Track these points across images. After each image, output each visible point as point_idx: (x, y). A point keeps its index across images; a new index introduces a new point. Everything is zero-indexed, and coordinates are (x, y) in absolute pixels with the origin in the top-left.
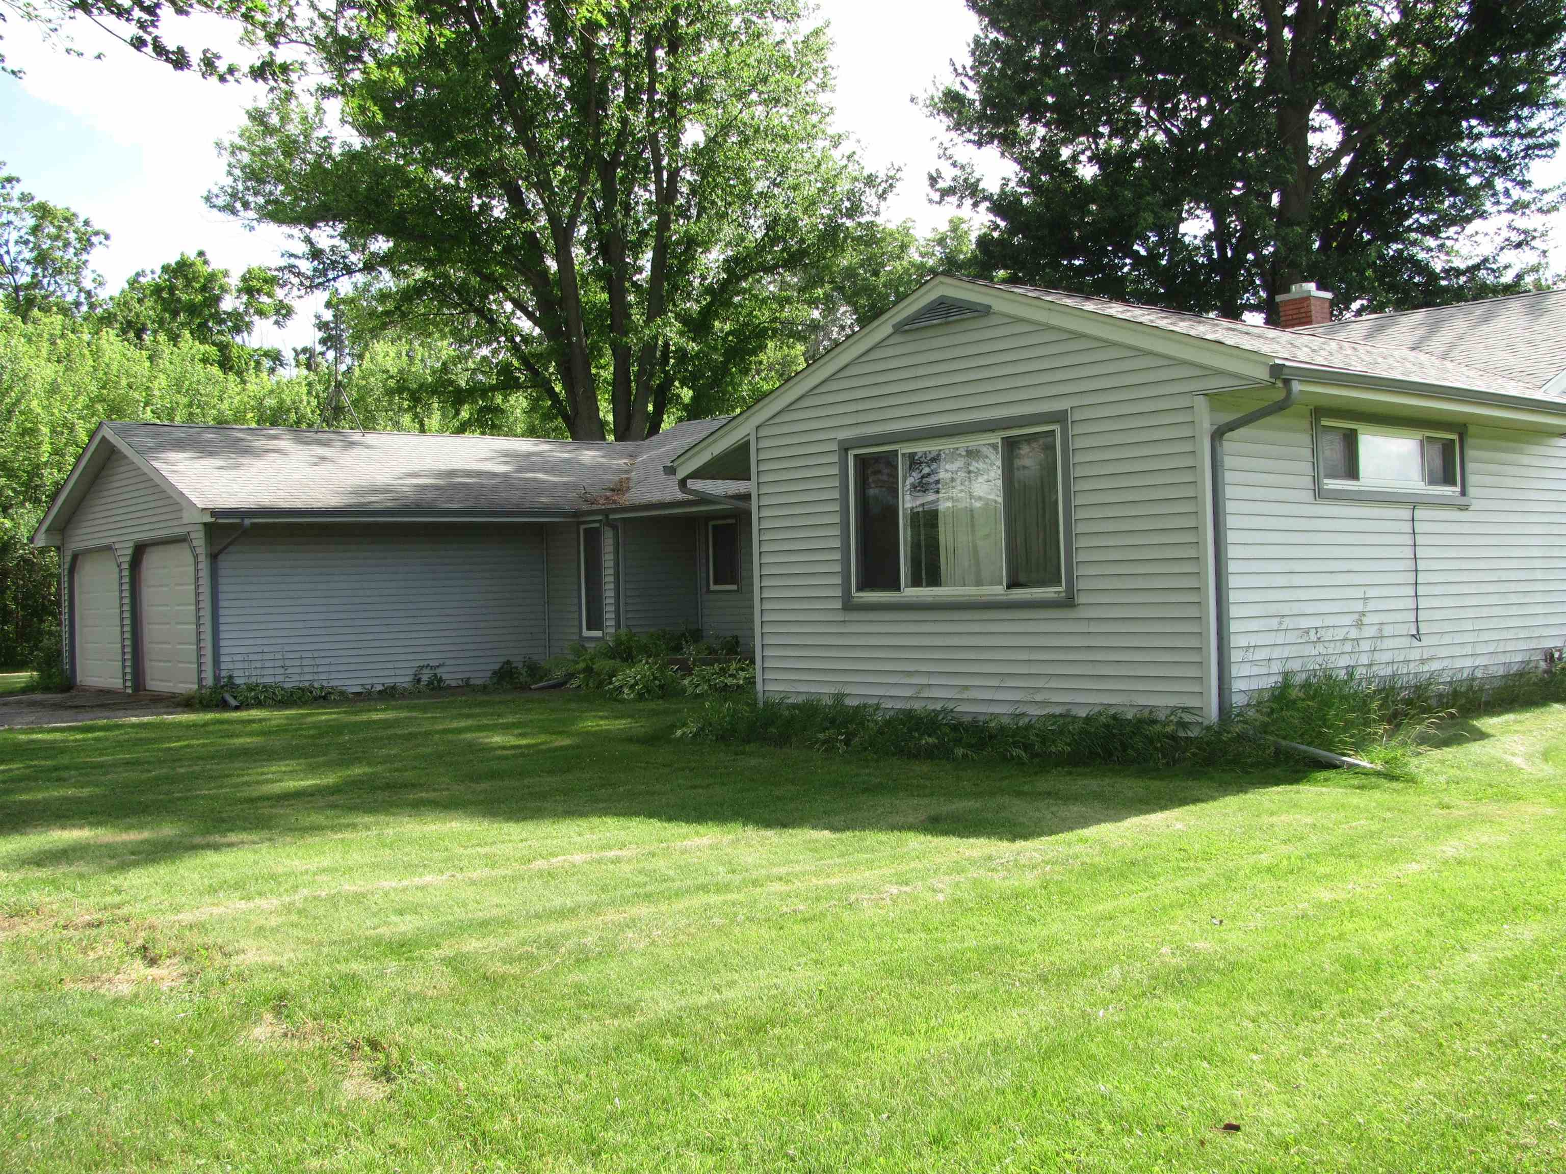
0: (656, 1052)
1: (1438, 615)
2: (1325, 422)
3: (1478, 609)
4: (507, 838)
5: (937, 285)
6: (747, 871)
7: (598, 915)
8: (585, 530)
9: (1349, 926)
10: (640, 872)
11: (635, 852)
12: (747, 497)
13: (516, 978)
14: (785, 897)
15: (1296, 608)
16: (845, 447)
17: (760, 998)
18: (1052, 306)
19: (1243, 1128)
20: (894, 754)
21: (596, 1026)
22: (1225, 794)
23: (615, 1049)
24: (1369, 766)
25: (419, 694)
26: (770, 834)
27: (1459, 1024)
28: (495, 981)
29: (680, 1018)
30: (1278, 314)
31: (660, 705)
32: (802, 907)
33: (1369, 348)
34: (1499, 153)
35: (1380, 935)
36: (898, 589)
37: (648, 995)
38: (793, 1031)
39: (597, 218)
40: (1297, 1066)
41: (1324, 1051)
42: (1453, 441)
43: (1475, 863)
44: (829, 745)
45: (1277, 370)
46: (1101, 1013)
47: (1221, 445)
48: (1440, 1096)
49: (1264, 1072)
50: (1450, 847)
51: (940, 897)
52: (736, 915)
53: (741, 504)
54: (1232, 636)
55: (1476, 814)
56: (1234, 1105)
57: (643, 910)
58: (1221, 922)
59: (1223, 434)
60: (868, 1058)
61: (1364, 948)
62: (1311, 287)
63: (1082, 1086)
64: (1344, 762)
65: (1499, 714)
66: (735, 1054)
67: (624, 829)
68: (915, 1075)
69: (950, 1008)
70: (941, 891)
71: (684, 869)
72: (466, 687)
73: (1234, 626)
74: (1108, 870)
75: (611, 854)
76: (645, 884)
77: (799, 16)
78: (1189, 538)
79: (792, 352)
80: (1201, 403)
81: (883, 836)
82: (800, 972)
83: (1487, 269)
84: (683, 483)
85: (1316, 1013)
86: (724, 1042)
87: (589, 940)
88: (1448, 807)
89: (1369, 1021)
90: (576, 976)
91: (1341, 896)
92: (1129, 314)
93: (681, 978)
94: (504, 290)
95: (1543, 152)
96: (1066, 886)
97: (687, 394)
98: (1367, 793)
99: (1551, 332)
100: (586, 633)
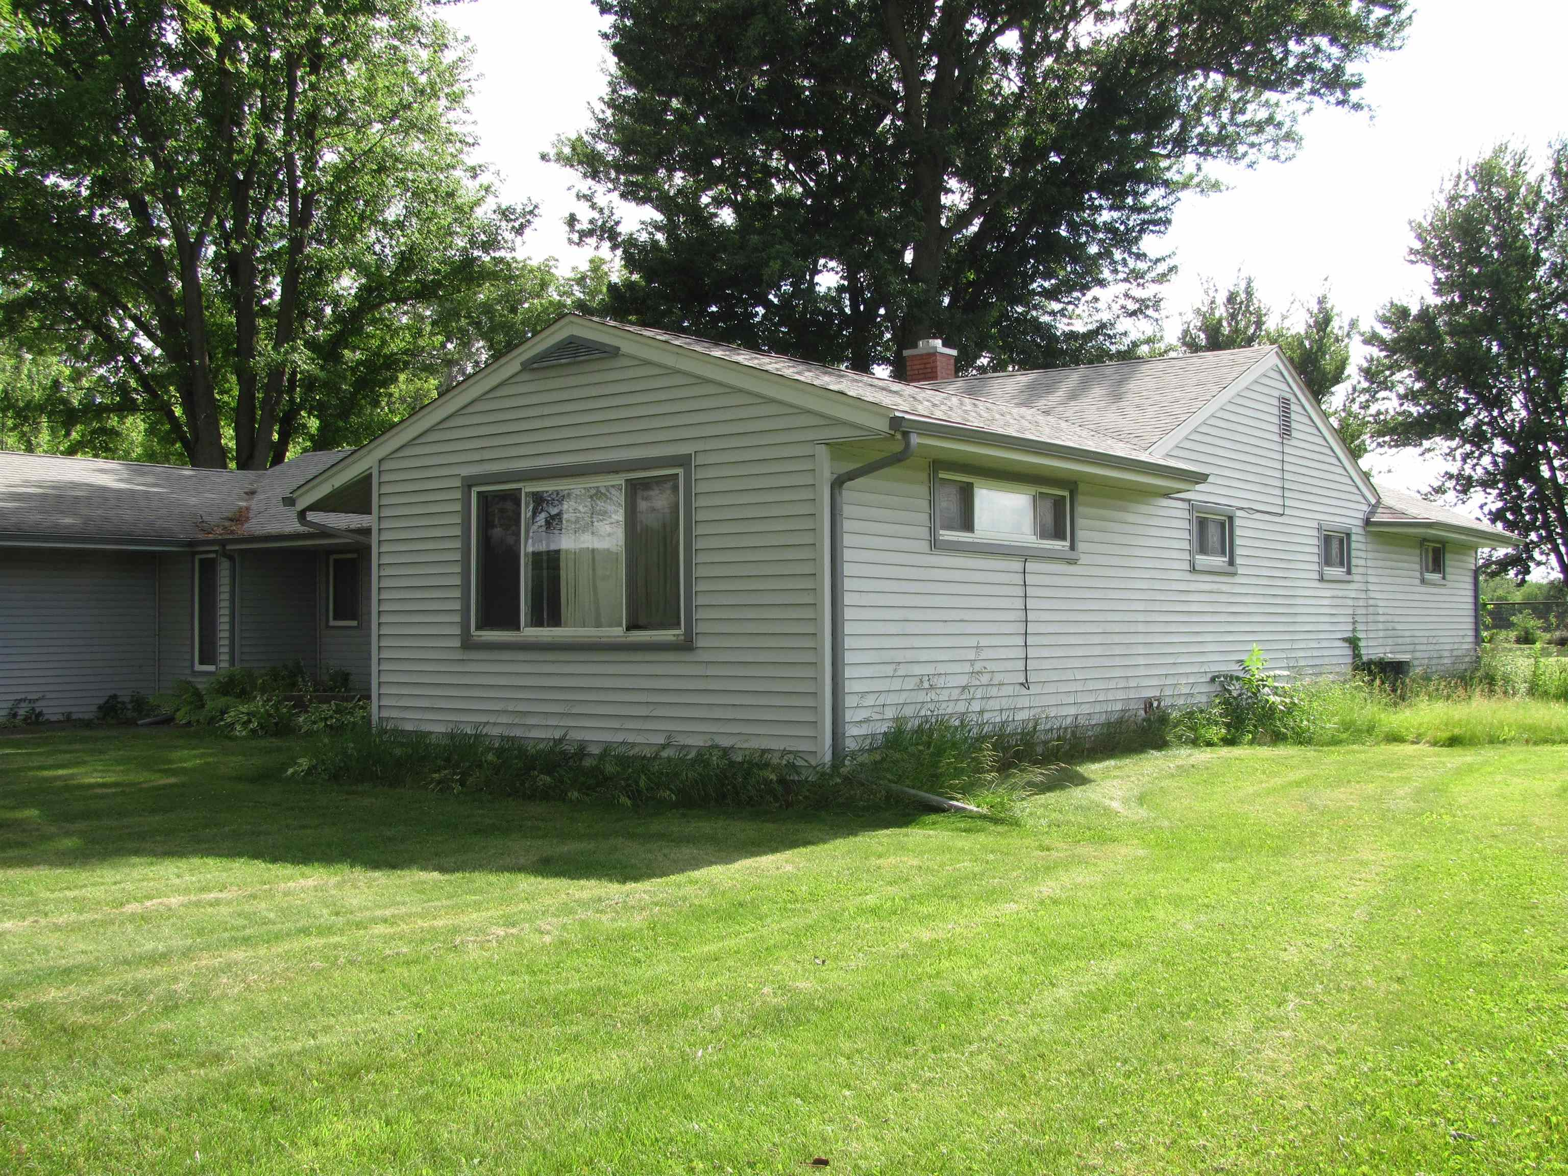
0: (244, 1102)
1: (1046, 664)
2: (942, 475)
3: (1084, 659)
4: (100, 880)
5: (566, 325)
6: (351, 913)
7: (192, 959)
8: (201, 560)
9: (946, 964)
10: (239, 915)
11: (235, 894)
12: (367, 532)
13: (96, 1028)
14: (388, 939)
15: (910, 655)
16: (468, 484)
17: (357, 1043)
18: (680, 351)
19: (831, 1163)
20: (509, 795)
21: (180, 1076)
22: (835, 836)
23: (199, 1100)
24: (975, 809)
25: (15, 729)
26: (379, 877)
27: (1042, 1056)
28: (73, 1033)
29: (272, 1066)
30: (905, 366)
31: (276, 742)
32: (405, 950)
33: (988, 405)
34: (1117, 225)
35: (975, 973)
36: (518, 628)
37: (239, 1041)
38: (389, 1076)
39: (226, 237)
40: (888, 1101)
41: (913, 1085)
42: (1064, 497)
43: (1070, 902)
44: (444, 786)
45: (896, 423)
46: (700, 1054)
47: (840, 493)
48: (1019, 1125)
49: (855, 1107)
50: (1048, 887)
51: (547, 939)
52: (336, 958)
53: (360, 538)
54: (847, 682)
55: (1074, 856)
56: (824, 1140)
57: (239, 955)
58: (824, 962)
59: (843, 483)
60: (463, 1102)
61: (959, 986)
62: (938, 343)
63: (676, 1125)
64: (952, 806)
65: (1100, 760)
66: (327, 1102)
67: (225, 870)
68: (510, 1118)
69: (550, 1051)
70: (548, 933)
71: (284, 913)
72: (68, 722)
73: (848, 672)
74: (716, 911)
75: (212, 896)
76: (244, 927)
77: (446, 46)
78: (808, 584)
79: (425, 385)
80: (822, 452)
81: (492, 878)
82: (399, 1016)
83: (1105, 334)
84: (302, 515)
85: (909, 1049)
86: (316, 1089)
87: (179, 987)
88: (1048, 850)
89: (959, 1056)
90: (166, 1025)
91: (941, 935)
92: (756, 361)
93: (275, 1024)
94: (125, 308)
95: (1157, 228)
96: (672, 928)
97: (314, 424)
98: (973, 836)
99: (1157, 398)
100: (199, 668)
